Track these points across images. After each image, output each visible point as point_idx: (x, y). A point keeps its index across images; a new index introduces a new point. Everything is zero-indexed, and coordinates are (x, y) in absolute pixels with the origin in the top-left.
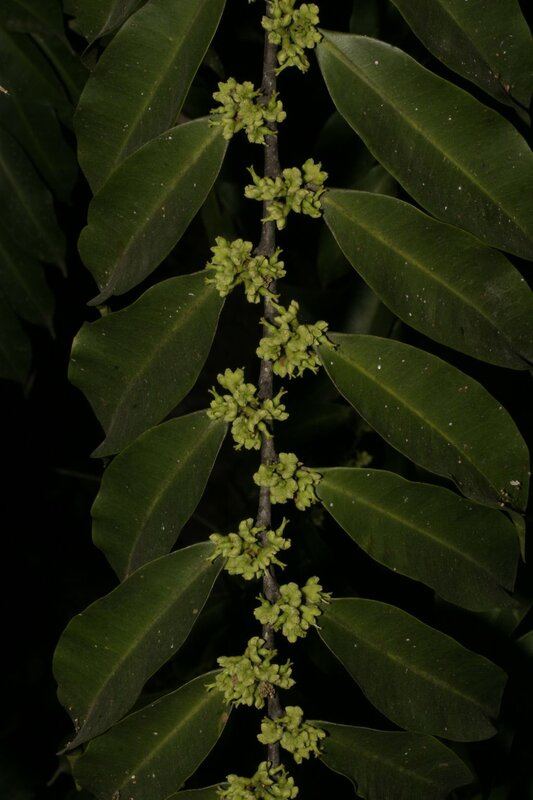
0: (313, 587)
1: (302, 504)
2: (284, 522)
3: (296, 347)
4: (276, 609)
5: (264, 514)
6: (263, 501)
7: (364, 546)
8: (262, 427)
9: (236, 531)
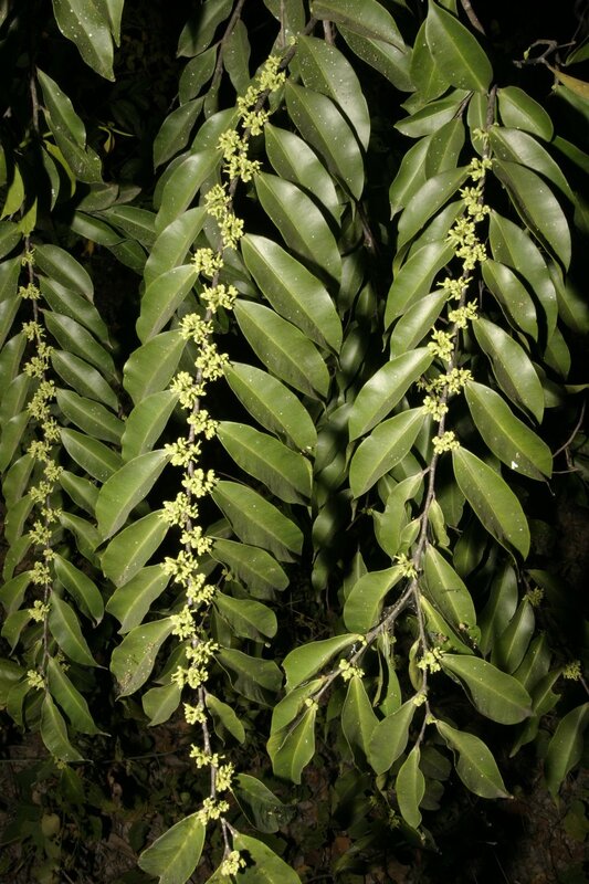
0: (211, 473)
1: (209, 436)
2: (200, 442)
3: (213, 363)
4: (192, 480)
5: (191, 438)
6: (191, 433)
7: (235, 460)
8: (193, 396)
9: (176, 442)
